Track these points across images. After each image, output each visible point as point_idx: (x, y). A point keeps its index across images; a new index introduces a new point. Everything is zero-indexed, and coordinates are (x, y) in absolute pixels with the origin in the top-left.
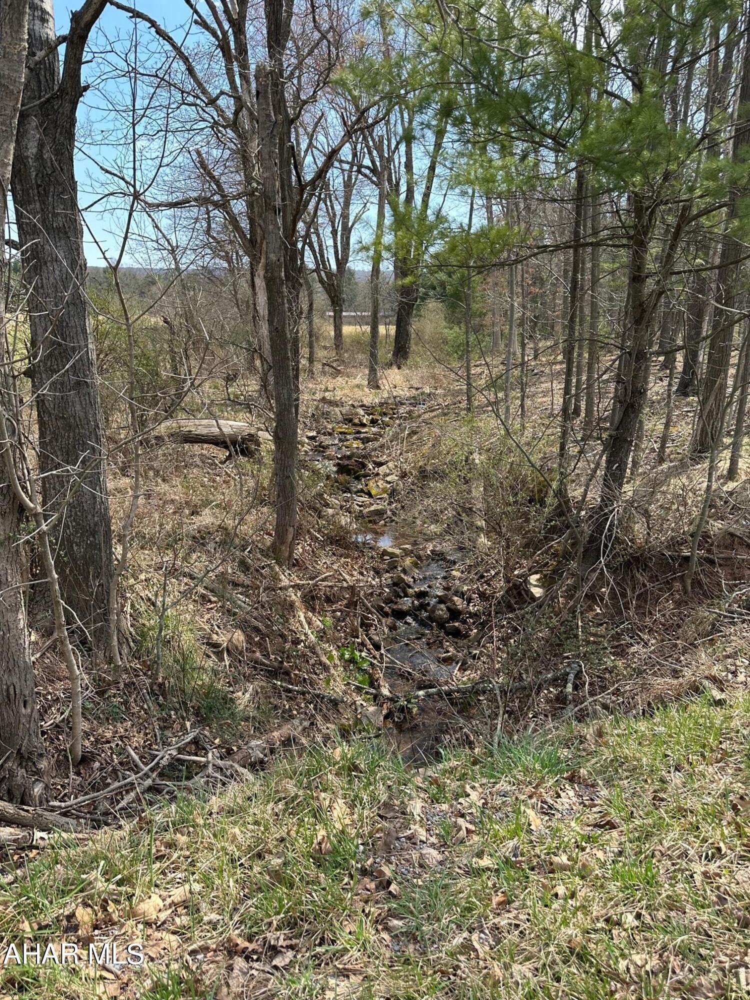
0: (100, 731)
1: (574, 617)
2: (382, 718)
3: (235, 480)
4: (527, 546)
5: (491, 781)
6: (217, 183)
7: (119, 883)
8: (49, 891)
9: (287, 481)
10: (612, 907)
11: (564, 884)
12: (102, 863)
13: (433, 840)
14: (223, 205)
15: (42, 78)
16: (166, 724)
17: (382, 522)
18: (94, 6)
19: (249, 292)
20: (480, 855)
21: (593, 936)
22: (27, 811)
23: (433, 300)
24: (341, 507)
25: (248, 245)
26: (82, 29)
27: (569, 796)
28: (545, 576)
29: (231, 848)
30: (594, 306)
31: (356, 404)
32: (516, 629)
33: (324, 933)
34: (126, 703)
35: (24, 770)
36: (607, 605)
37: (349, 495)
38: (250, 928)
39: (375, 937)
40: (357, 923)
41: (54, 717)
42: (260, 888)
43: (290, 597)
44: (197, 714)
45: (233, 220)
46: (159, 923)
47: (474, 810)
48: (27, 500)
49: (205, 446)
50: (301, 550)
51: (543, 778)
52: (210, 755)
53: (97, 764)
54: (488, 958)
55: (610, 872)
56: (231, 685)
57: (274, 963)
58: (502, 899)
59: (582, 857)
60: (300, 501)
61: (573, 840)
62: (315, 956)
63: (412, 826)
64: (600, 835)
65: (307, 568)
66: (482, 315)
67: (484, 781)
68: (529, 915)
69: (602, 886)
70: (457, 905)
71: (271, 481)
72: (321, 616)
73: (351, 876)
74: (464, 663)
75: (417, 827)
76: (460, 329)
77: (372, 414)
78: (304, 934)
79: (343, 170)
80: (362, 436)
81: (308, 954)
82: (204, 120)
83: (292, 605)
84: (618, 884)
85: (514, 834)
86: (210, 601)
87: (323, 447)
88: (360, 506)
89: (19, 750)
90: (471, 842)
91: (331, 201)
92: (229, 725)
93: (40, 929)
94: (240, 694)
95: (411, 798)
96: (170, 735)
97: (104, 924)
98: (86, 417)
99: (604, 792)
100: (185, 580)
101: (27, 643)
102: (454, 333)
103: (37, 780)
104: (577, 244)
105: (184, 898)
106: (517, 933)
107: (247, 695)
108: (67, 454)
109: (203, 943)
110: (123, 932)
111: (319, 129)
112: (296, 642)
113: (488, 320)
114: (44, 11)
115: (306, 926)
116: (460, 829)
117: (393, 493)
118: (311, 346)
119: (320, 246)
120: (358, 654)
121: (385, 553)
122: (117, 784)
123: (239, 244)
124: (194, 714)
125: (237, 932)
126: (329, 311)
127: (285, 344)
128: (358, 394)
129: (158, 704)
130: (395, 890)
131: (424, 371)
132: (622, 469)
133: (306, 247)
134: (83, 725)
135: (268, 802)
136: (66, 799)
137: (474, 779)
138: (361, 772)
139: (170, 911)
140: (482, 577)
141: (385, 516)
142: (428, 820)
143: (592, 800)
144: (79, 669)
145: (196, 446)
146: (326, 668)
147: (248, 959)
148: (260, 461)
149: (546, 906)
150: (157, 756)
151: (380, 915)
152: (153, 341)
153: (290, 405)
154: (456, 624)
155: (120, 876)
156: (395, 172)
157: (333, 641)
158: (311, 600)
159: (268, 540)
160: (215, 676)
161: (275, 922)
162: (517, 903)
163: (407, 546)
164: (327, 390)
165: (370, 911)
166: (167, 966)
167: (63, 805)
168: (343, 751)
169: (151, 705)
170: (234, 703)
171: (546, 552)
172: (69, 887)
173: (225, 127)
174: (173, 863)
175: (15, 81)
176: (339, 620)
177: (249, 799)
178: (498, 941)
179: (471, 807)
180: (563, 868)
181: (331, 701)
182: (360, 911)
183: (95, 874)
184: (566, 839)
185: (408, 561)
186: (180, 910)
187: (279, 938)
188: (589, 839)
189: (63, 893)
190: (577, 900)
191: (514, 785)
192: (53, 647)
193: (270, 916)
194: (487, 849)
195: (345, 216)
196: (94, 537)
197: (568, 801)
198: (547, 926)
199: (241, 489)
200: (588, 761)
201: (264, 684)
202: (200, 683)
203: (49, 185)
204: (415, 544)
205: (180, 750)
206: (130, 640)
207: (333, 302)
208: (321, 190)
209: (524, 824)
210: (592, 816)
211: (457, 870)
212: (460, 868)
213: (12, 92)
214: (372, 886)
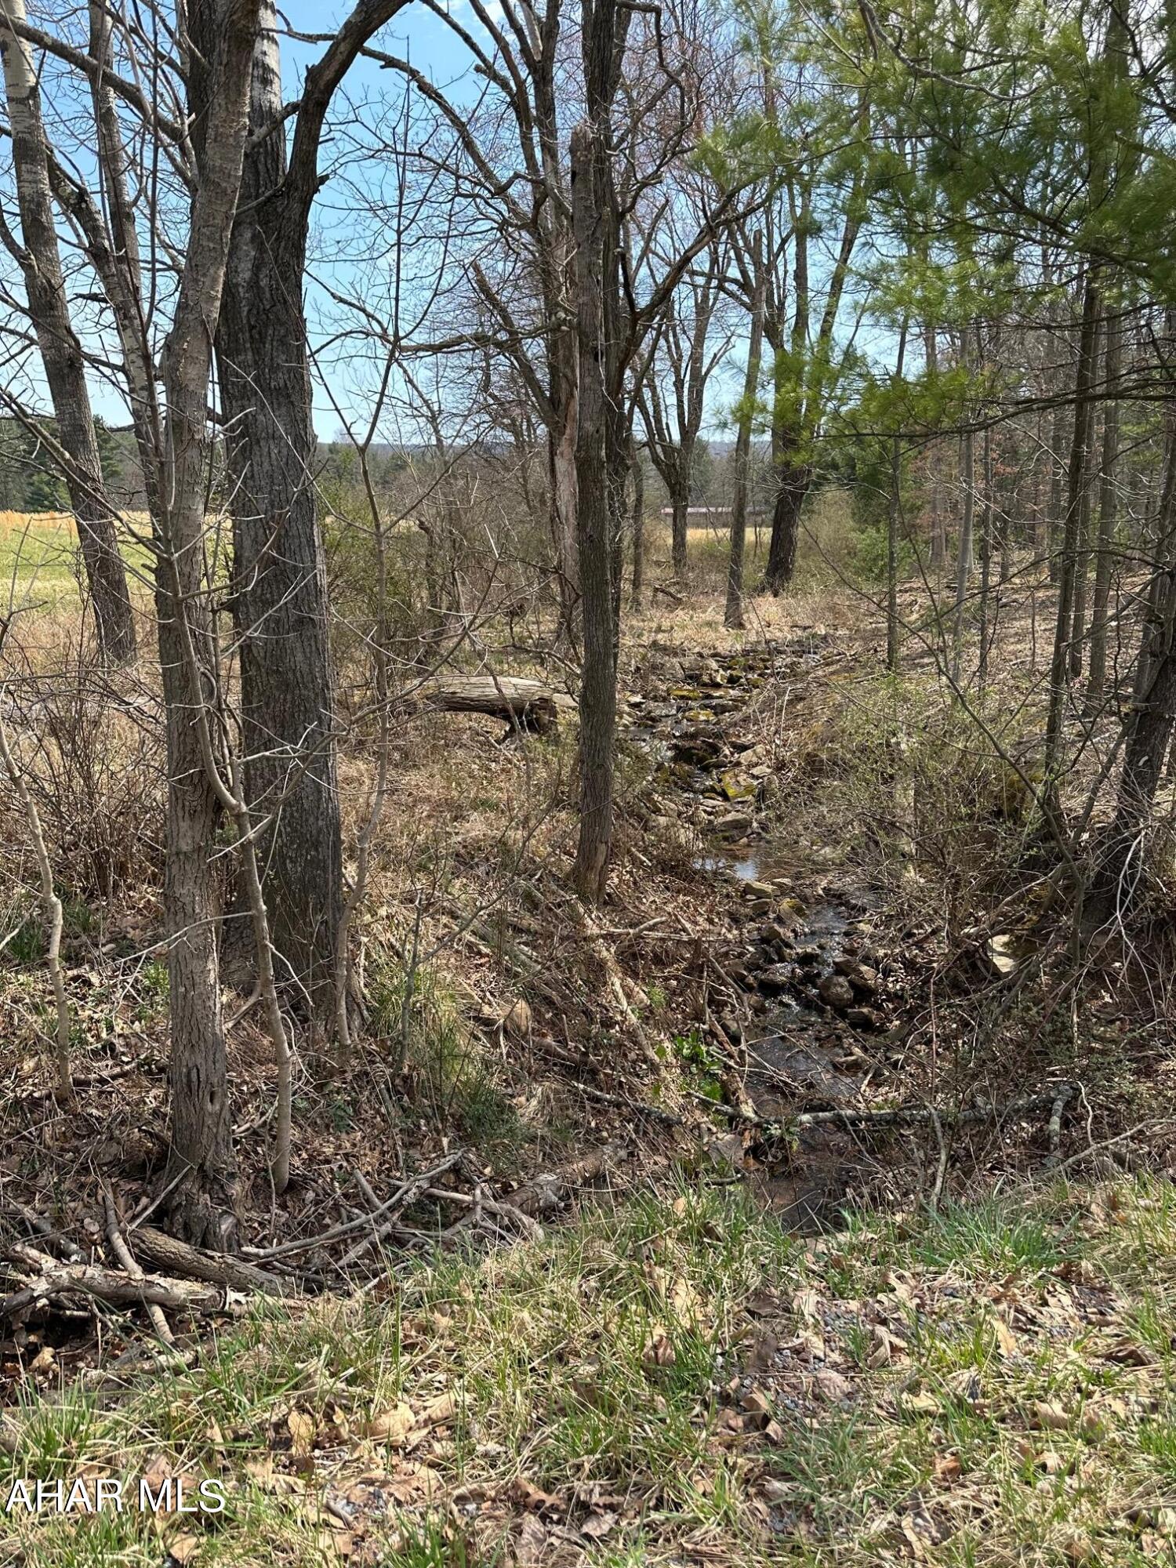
0: (316, 1144)
1: (1068, 1009)
2: (742, 1153)
3: (519, 768)
4: (988, 887)
5: (931, 1269)
6: (503, 312)
7: (351, 1381)
8: (247, 1383)
9: (600, 772)
10: (1141, 1496)
11: (1057, 1449)
12: (326, 1348)
13: (836, 1357)
14: (512, 347)
15: (261, 167)
16: (412, 1140)
17: (745, 840)
18: (340, 58)
19: (547, 480)
20: (914, 1388)
21: (1107, 1541)
22: (212, 1258)
23: (833, 487)
24: (680, 814)
25: (546, 408)
26: (322, 92)
27: (1062, 1305)
28: (1018, 938)
29: (517, 1342)
30: (1106, 498)
31: (706, 652)
32: (968, 1024)
33: (662, 1490)
34: (354, 1103)
35: (207, 1196)
36: (1122, 991)
37: (691, 795)
38: (548, 1470)
39: (744, 1506)
40: (717, 1481)
41: (250, 1119)
42: (562, 1409)
43: (600, 952)
44: (458, 1127)
45: (527, 370)
46: (409, 1448)
47: (902, 1315)
48: (228, 794)
49: (475, 715)
50: (616, 880)
51: (1018, 1270)
52: (478, 1192)
53: (310, 1195)
54: (928, 1556)
55: (1137, 1437)
56: (509, 1085)
57: (585, 1529)
58: (952, 1465)
59: (1089, 1408)
60: (616, 804)
61: (1071, 1379)
62: (648, 1525)
63: (801, 1332)
64: (1118, 1374)
65: (625, 908)
66: (915, 509)
67: (920, 1268)
68: (997, 1494)
69: (1122, 1459)
70: (876, 1467)
71: (573, 771)
72: (647, 985)
73: (706, 1405)
74: (878, 1074)
75: (809, 1334)
76: (878, 531)
77: (730, 668)
78: (631, 1489)
79: (695, 287)
80: (714, 702)
81: (637, 1521)
82: (488, 218)
83: (601, 965)
84: (1151, 1458)
85: (971, 1359)
86: (479, 953)
87: (653, 719)
88: (710, 814)
89: (202, 1166)
90: (898, 1367)
91: (675, 336)
92: (505, 1146)
93: (237, 1439)
94: (523, 1099)
95: (798, 1287)
96: (418, 1156)
97: (329, 1441)
98: (311, 672)
99: (1123, 1303)
100: (445, 919)
101: (218, 1006)
102: (870, 538)
103: (225, 1212)
104: (1084, 399)
105: (446, 1414)
106: (977, 1522)
107: (534, 1102)
108: (283, 726)
109: (475, 1486)
110: (356, 1456)
111: (662, 224)
112: (608, 1023)
113: (924, 517)
114: (267, 69)
115: (635, 1477)
116: (880, 1343)
117: (762, 795)
118: (637, 562)
119: (656, 406)
120: (704, 1048)
121: (748, 889)
122: (338, 1228)
123: (533, 406)
124: (453, 1125)
125: (527, 1474)
126: (666, 506)
127: (603, 560)
128: (710, 636)
129: (402, 1107)
130: (776, 1433)
131: (817, 599)
132: (1154, 765)
133: (636, 409)
134: (292, 1134)
135: (574, 1273)
136: (266, 1243)
137: (899, 1263)
138: (718, 1239)
139: (425, 1431)
140: (910, 935)
141: (749, 831)
142: (827, 1325)
143: (1102, 1313)
144: (291, 1047)
145: (461, 716)
146: (654, 1068)
147: (544, 1518)
148: (556, 741)
149: (1028, 1483)
150: (399, 1188)
151: (751, 1470)
152: (403, 555)
153: (607, 655)
154: (865, 1010)
155: (351, 1371)
156: (779, 287)
157: (665, 1025)
158: (631, 959)
159: (568, 863)
160: (487, 1068)
161: (587, 1466)
162: (977, 1474)
163: (785, 880)
164: (659, 630)
165: (735, 1463)
166: (423, 1516)
167: (262, 1252)
168: (689, 1202)
169: (391, 1108)
170: (514, 1113)
171: (1020, 899)
172: (277, 1380)
173: (519, 228)
174: (428, 1357)
175: (229, 176)
176: (674, 993)
177: (544, 1267)
178: (946, 1534)
179: (897, 1309)
180: (1056, 1423)
181: (662, 1120)
182: (720, 1462)
183: (316, 1365)
184: (1059, 1376)
185: (786, 904)
186: (442, 1432)
187: (592, 1490)
188: (1097, 1379)
189: (271, 1389)
190: (1080, 1478)
191: (969, 1278)
192: (251, 1013)
193: (579, 1456)
194: (924, 1380)
195: (696, 358)
196: (317, 850)
197: (1061, 1312)
198: (1030, 1515)
199: (528, 783)
200: (1094, 1248)
201: (559, 1087)
202: (463, 1078)
203: (266, 326)
204: (797, 877)
205: (434, 1181)
206: (363, 1007)
207: (673, 493)
208: (661, 319)
209: (989, 1344)
210: (1104, 1341)
211: (876, 1409)
212: (880, 1406)
213: (224, 192)
214: (738, 1422)
